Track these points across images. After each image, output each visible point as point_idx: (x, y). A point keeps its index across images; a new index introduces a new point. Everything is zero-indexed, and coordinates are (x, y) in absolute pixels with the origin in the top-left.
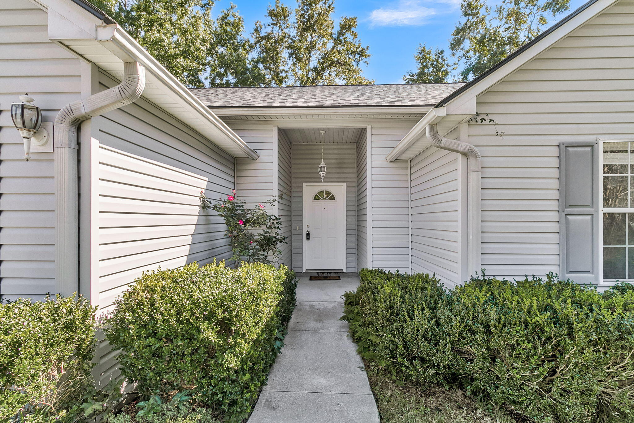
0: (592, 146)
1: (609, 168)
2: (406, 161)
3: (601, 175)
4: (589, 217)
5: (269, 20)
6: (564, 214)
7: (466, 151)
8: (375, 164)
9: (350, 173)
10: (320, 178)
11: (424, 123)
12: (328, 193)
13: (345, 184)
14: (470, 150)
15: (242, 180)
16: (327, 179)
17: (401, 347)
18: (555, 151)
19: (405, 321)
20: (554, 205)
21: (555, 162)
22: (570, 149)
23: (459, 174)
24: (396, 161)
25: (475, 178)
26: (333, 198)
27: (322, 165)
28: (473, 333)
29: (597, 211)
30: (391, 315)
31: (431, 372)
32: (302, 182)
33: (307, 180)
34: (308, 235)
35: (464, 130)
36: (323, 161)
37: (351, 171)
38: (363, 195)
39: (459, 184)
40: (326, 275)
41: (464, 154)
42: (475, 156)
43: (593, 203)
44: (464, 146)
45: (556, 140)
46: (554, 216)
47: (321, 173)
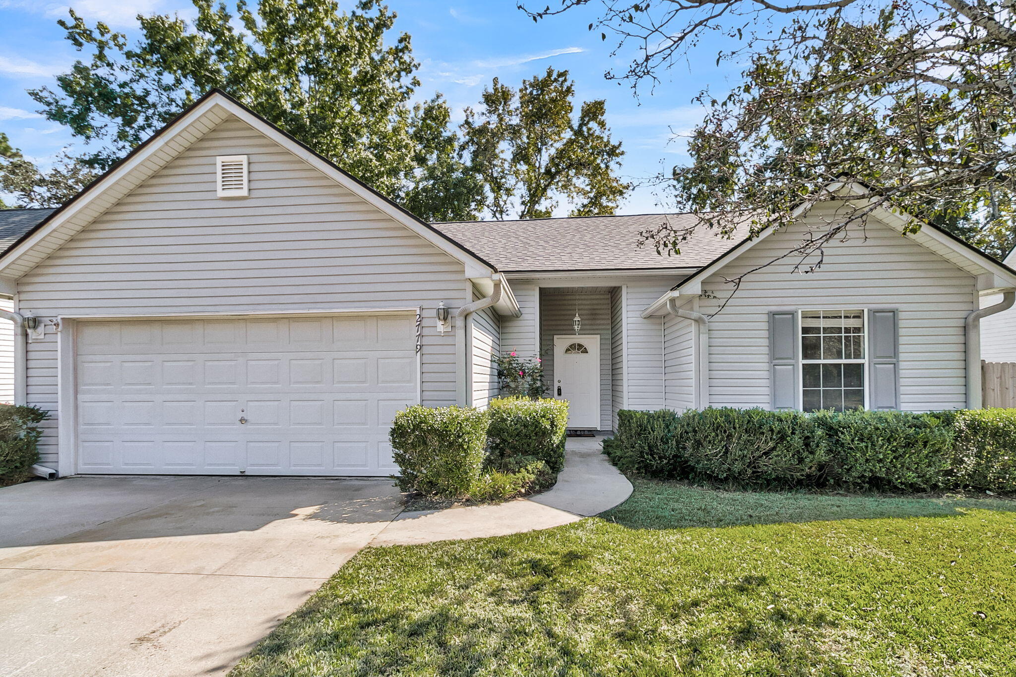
0: (793, 314)
1: (805, 330)
2: (660, 317)
3: (800, 335)
4: (791, 367)
5: (484, 107)
6: (772, 365)
7: (697, 319)
8: (630, 320)
9: (603, 324)
10: (575, 330)
11: (666, 298)
12: (580, 346)
13: (598, 336)
14: (700, 318)
15: (505, 336)
16: (583, 332)
17: (646, 448)
18: (765, 318)
19: (650, 433)
20: (765, 358)
21: (765, 326)
22: (777, 316)
23: (693, 335)
24: (650, 317)
25: (704, 338)
26: (585, 351)
27: (577, 318)
28: (687, 433)
29: (797, 362)
30: (641, 430)
31: (665, 461)
32: (553, 335)
33: (559, 332)
34: (559, 390)
35: (696, 303)
36: (577, 315)
37: (605, 322)
38: (619, 348)
39: (692, 343)
40: (579, 433)
41: (696, 320)
42: (704, 322)
43: (794, 357)
44: (695, 315)
45: (767, 309)
46: (765, 366)
47: (576, 327)
